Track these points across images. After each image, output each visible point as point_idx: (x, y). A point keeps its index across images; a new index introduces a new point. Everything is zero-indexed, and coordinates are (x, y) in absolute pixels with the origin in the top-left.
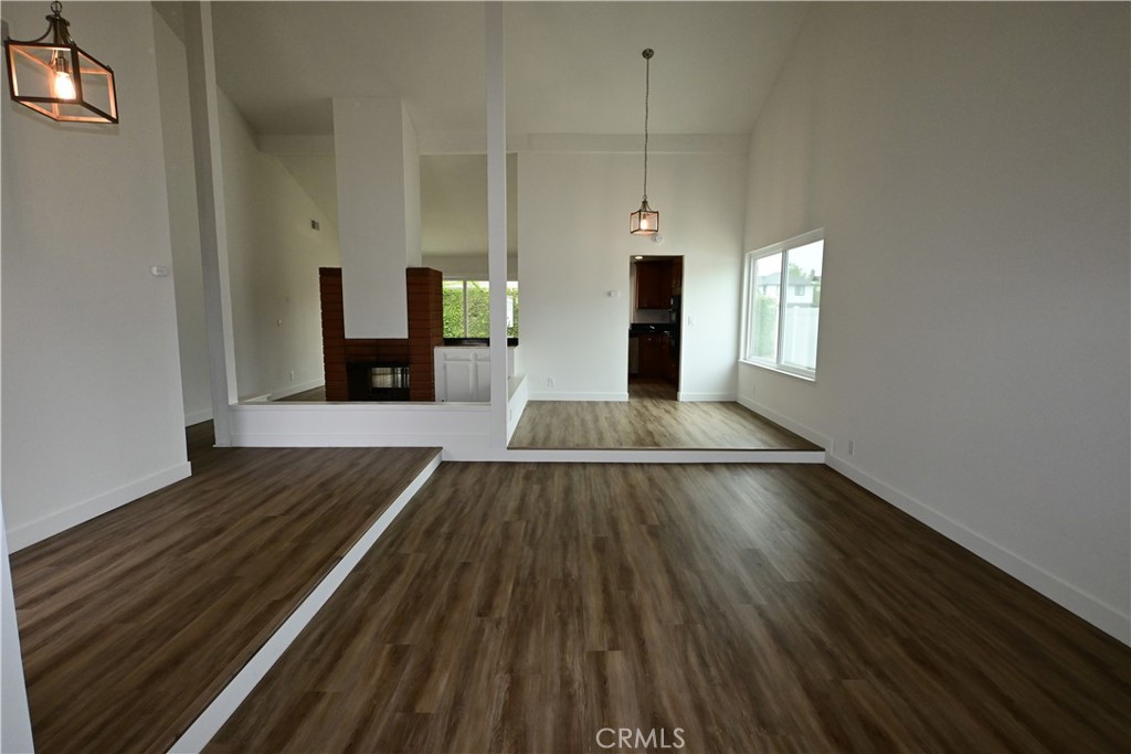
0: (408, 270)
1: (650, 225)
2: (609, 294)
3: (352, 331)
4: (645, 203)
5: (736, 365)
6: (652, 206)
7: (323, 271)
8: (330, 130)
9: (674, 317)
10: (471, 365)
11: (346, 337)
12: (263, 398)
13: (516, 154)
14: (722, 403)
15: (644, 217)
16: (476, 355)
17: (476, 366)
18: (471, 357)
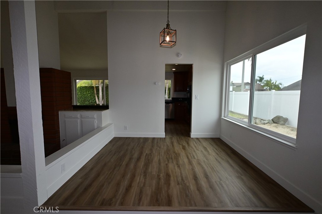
2: (155, 83)
4: (168, 25)
5: (220, 119)
6: (171, 27)
9: (189, 94)
10: (79, 121)
13: (106, 12)
14: (213, 139)
16: (81, 116)
17: (82, 121)
18: (79, 116)
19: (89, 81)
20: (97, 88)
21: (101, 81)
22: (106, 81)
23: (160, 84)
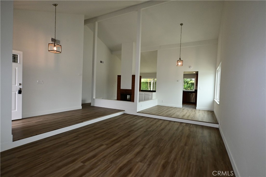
0: (132, 75)
1: (181, 64)
2: (178, 81)
3: (122, 87)
4: (180, 59)
5: (214, 101)
7: (118, 76)
8: (121, 50)
10: (144, 96)
11: (121, 88)
12: (101, 98)
13: (157, 50)
14: (208, 111)
15: (180, 62)
16: (145, 94)
17: (145, 96)
18: (144, 94)
19: (146, 79)
20: (150, 83)
21: (152, 79)
22: (155, 79)
23: (180, 81)
